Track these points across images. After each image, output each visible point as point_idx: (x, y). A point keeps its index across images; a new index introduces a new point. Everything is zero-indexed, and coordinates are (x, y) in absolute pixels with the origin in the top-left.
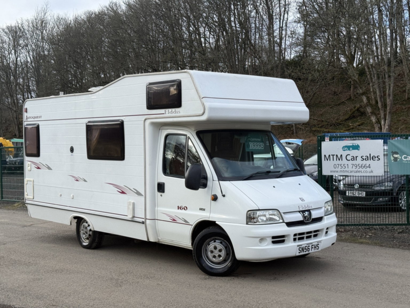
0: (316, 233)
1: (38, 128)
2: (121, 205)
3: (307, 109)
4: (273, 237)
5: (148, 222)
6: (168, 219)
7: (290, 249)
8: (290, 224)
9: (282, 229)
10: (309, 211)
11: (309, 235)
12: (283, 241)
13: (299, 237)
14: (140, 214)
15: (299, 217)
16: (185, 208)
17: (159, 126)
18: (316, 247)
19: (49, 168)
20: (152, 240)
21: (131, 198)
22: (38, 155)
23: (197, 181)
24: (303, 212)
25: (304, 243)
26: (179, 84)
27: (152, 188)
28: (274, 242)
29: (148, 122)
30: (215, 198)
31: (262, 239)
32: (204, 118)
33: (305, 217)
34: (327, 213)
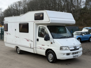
0: (77, 53)
1: (7, 24)
2: (27, 44)
3: (75, 21)
5: (34, 48)
6: (39, 48)
7: (71, 57)
8: (71, 50)
9: (69, 52)
10: (76, 47)
11: (76, 53)
12: (69, 55)
13: (73, 53)
14: (32, 46)
15: (73, 48)
16: (44, 45)
17: (38, 24)
18: (77, 56)
19: (10, 34)
20: (35, 53)
21: (30, 42)
22: (7, 31)
23: (47, 39)
24: (74, 47)
25: (75, 55)
26: (43, 14)
27: (35, 40)
28: (67, 55)
29: (35, 23)
31: (64, 54)
32: (49, 22)
33: (75, 49)
34: (80, 47)
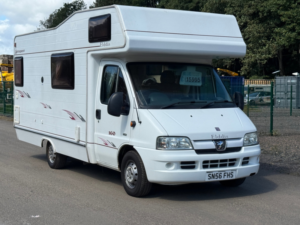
4: (182, 163)
30: (133, 125)
